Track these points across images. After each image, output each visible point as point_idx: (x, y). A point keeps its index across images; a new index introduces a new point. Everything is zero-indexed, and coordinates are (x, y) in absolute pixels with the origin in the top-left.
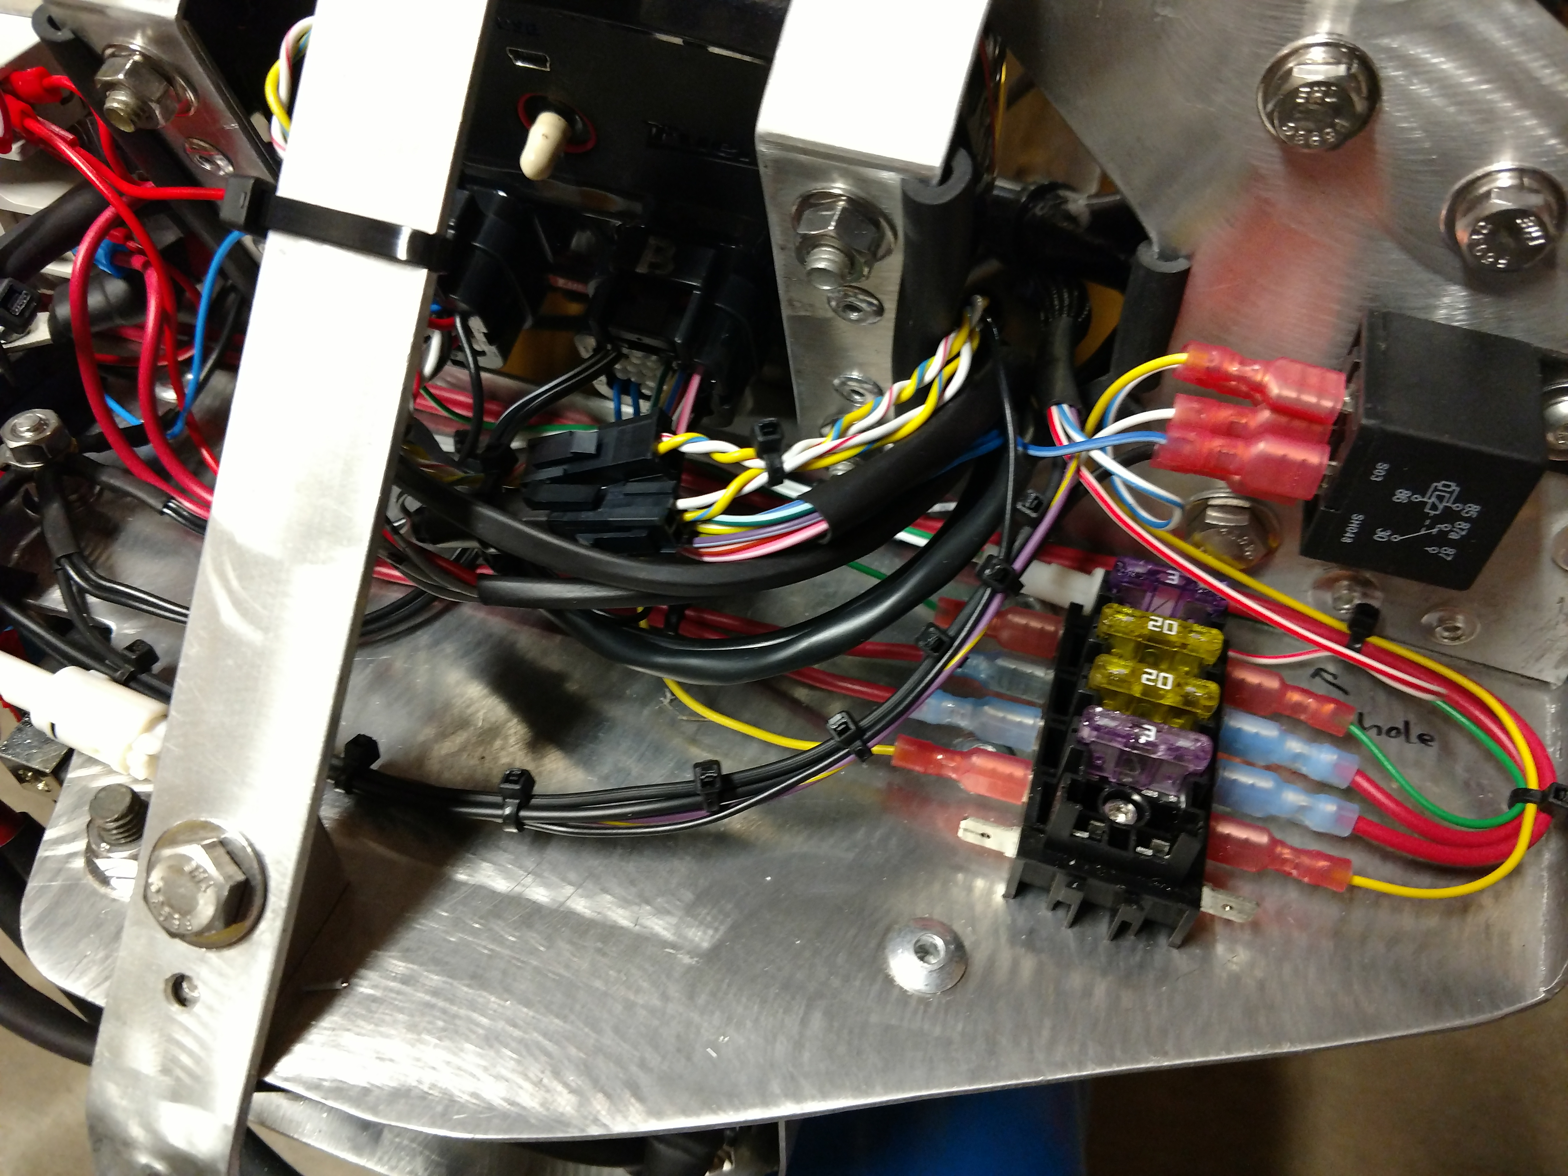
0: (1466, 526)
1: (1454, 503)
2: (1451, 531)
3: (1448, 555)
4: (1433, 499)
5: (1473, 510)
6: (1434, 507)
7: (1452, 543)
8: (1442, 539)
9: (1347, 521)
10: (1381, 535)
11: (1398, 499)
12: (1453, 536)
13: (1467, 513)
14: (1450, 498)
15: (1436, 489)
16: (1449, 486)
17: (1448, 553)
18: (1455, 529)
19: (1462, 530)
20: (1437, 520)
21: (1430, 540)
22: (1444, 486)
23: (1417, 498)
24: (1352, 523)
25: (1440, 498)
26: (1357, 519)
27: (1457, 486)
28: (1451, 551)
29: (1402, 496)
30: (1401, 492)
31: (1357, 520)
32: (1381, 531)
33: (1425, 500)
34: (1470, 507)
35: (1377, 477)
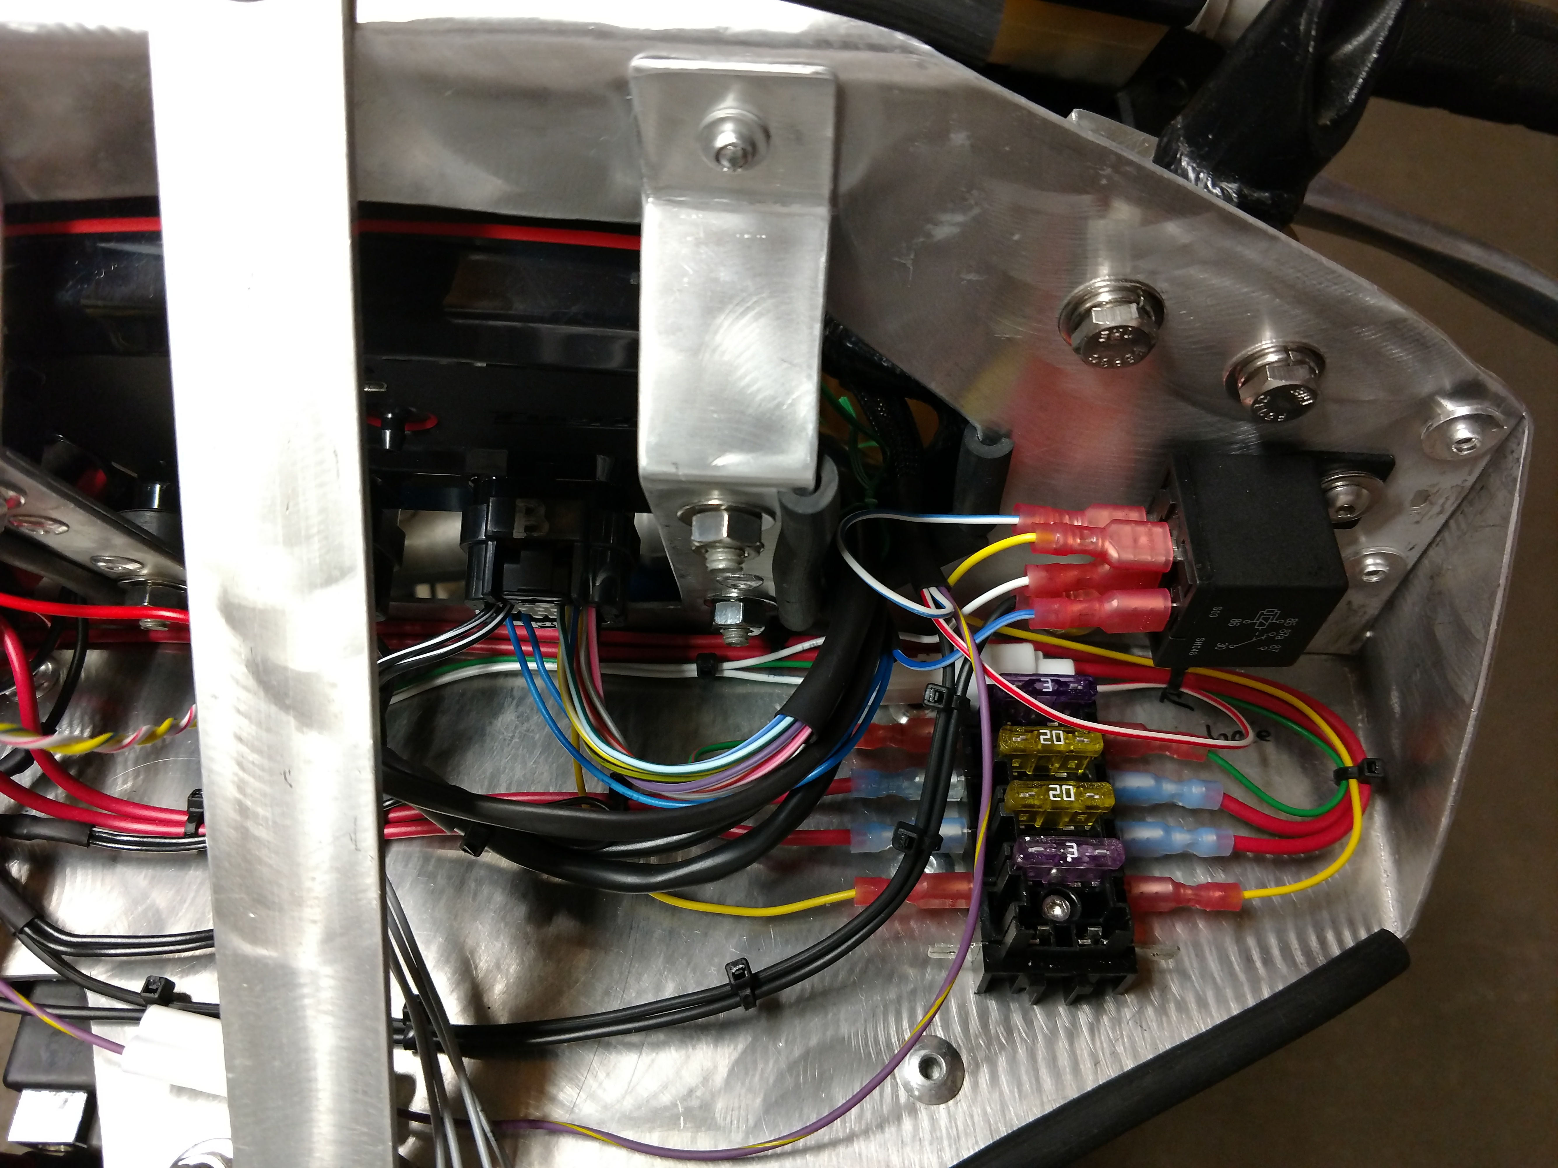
1: (1276, 620)
2: (1276, 635)
3: (1276, 649)
4: (1261, 620)
5: (1293, 621)
6: (1261, 624)
7: (1277, 643)
9: (1194, 642)
14: (1274, 618)
15: (1263, 614)
19: (1285, 634)
21: (1260, 643)
25: (1266, 619)
29: (1235, 622)
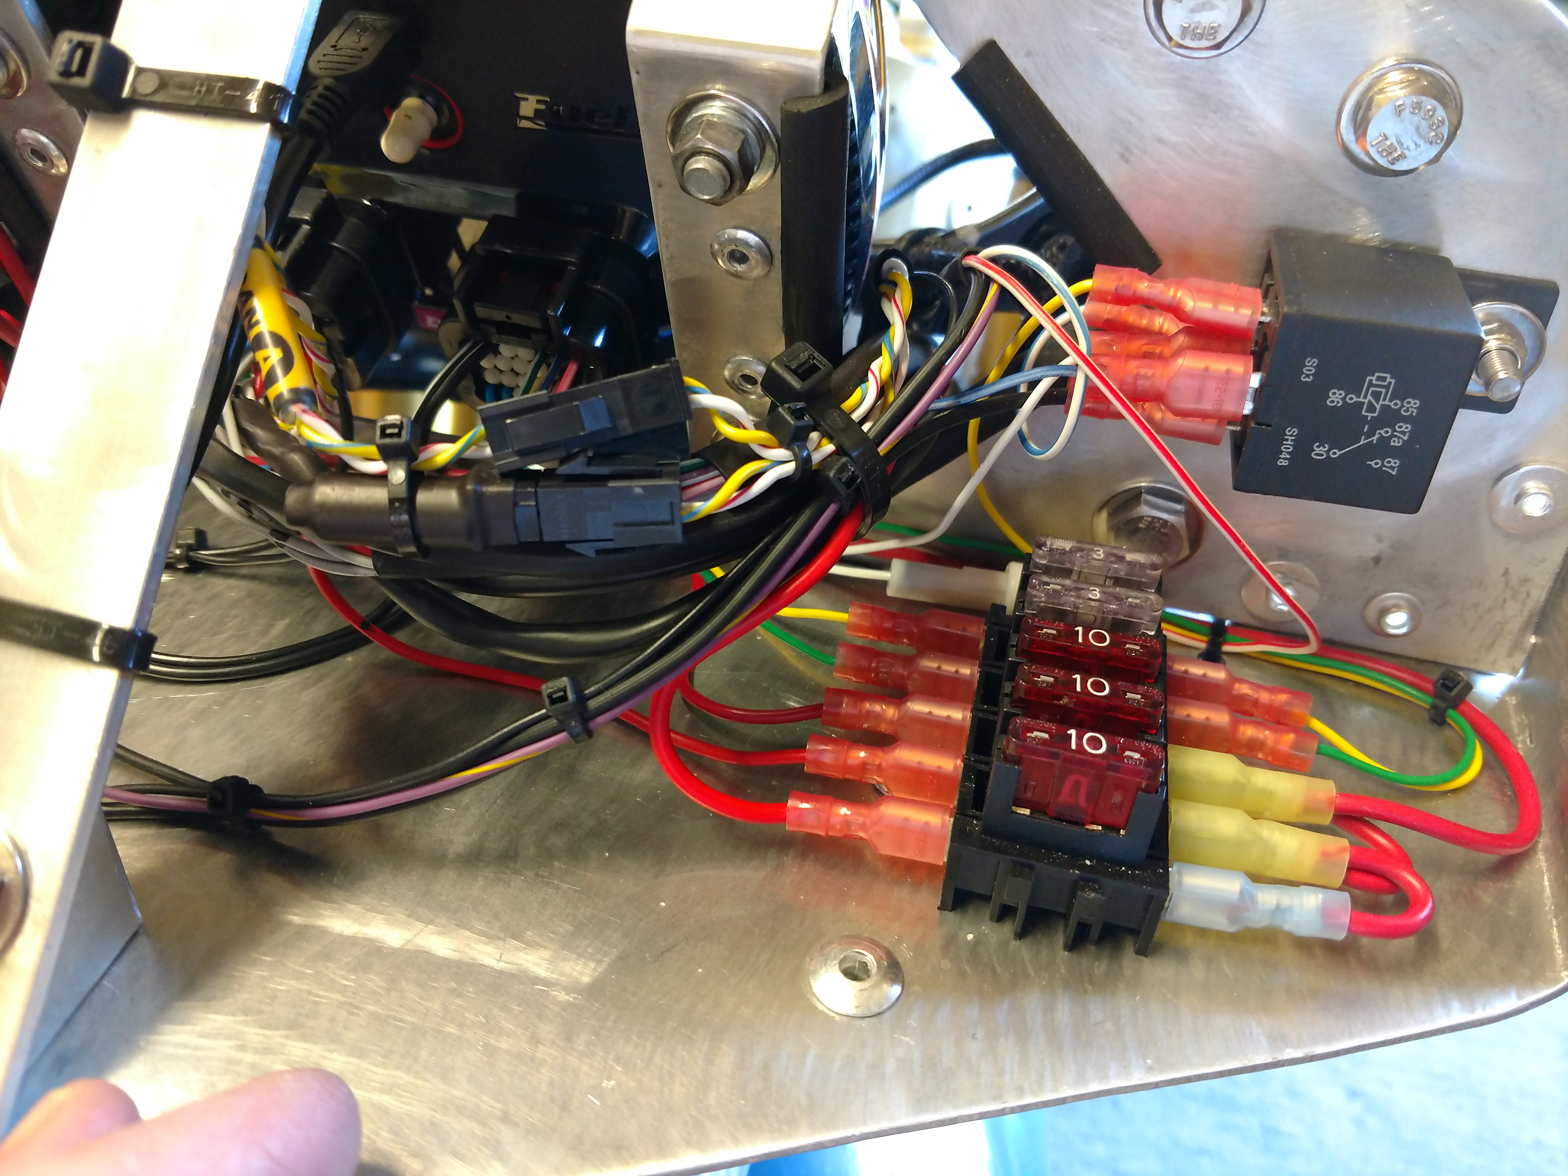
0: (1406, 427)
8: (1383, 449)
10: (1319, 451)
11: (1332, 402)
12: (1395, 443)
13: (1407, 411)
16: (1384, 379)
17: (1392, 465)
18: (1395, 433)
20: (1377, 424)
22: (1379, 379)
23: (1352, 399)
24: (1287, 440)
26: (1291, 433)
27: (1391, 378)
28: (1395, 463)
30: (1334, 394)
31: (1291, 435)
32: (1318, 447)
33: (1361, 400)
34: (1409, 403)
35: (1308, 376)
